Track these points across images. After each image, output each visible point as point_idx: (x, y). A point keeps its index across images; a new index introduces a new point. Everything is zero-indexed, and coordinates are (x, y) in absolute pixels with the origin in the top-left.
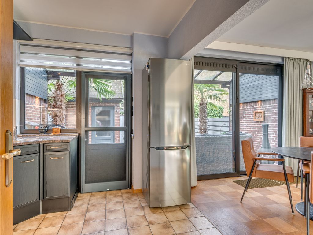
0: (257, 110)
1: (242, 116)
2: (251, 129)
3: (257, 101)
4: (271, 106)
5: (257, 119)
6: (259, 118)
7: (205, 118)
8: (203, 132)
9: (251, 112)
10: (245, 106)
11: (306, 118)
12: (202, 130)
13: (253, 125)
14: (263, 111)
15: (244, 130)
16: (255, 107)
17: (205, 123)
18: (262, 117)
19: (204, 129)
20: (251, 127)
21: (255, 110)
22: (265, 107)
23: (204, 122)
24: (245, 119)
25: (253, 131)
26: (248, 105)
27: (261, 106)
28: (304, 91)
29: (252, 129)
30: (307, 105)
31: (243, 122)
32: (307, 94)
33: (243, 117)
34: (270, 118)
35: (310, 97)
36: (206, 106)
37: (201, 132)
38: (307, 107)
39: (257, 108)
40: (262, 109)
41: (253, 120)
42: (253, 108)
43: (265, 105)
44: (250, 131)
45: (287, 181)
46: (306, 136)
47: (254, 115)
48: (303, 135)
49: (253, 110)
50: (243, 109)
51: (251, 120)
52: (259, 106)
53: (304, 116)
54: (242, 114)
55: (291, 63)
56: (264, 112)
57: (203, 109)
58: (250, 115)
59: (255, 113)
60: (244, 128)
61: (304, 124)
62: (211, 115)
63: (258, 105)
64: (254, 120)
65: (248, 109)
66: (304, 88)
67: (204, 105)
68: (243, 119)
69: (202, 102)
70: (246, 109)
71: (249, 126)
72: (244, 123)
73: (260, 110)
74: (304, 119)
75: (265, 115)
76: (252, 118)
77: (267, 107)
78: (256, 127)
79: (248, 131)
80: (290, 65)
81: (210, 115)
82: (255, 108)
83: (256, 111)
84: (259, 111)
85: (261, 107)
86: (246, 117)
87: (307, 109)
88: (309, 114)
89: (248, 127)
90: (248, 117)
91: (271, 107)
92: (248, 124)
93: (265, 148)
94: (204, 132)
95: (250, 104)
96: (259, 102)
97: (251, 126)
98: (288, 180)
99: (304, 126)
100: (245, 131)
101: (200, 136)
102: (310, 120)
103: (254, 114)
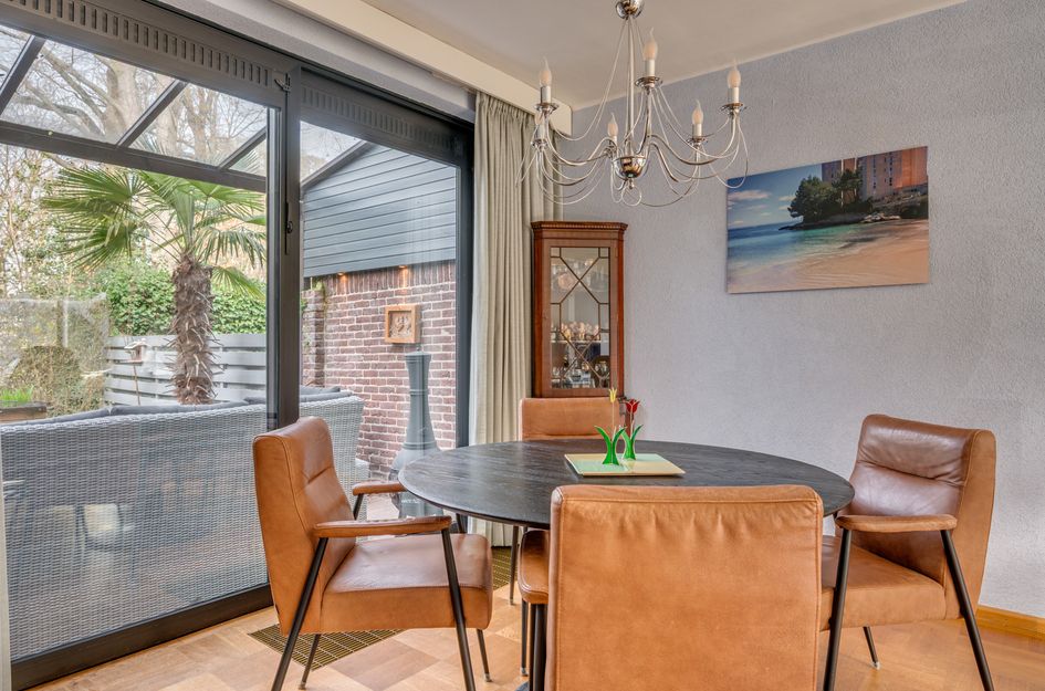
0: (396, 301)
1: (347, 326)
2: (375, 374)
3: (397, 269)
4: (443, 288)
5: (396, 338)
6: (404, 332)
7: (202, 332)
8: (190, 393)
9: (376, 311)
10: (356, 286)
11: (540, 329)
12: (188, 388)
13: (382, 358)
14: (417, 307)
15: (355, 378)
16: (389, 289)
17: (203, 354)
18: (413, 327)
19: (195, 381)
20: (376, 366)
21: (390, 302)
22: (424, 290)
23: (195, 349)
24: (358, 336)
25: (383, 382)
26: (366, 284)
27: (410, 288)
28: (537, 230)
29: (383, 374)
30: (545, 282)
31: (349, 347)
32: (546, 243)
33: (352, 328)
34: (439, 331)
35: (553, 254)
36: (208, 282)
37: (184, 397)
38: (545, 289)
39: (398, 293)
40: (413, 300)
41: (383, 342)
42: (383, 295)
43: (424, 282)
44: (374, 382)
45: (462, 625)
46: (541, 397)
47: (386, 323)
48: (533, 395)
49: (382, 302)
50: (351, 298)
51: (375, 342)
52: (404, 287)
53: (536, 321)
54: (347, 317)
55: (497, 123)
56: (419, 309)
57: (190, 292)
58: (374, 319)
59: (391, 313)
60: (353, 374)
61: (537, 349)
62: (251, 324)
63: (401, 281)
64: (387, 339)
65: (366, 297)
66: (535, 220)
67: (197, 278)
68: (350, 336)
69: (190, 263)
70: (358, 297)
71: (370, 362)
72: (351, 351)
73: (406, 300)
74: (537, 335)
75: (423, 320)
76: (381, 334)
77: (427, 290)
78: (393, 366)
79: (366, 382)
80: (495, 127)
81: (247, 323)
82: (391, 294)
83: (393, 307)
84: (402, 306)
85: (408, 292)
86: (359, 328)
87: (545, 296)
88: (549, 314)
89: (366, 366)
90: (367, 328)
91: (441, 292)
92: (366, 358)
93: (413, 447)
94: (196, 393)
95: (375, 278)
96: (405, 272)
97: (376, 362)
98: (464, 619)
99: (537, 359)
100: (355, 385)
101: (86, 421)
102: (553, 336)
103: (387, 315)
